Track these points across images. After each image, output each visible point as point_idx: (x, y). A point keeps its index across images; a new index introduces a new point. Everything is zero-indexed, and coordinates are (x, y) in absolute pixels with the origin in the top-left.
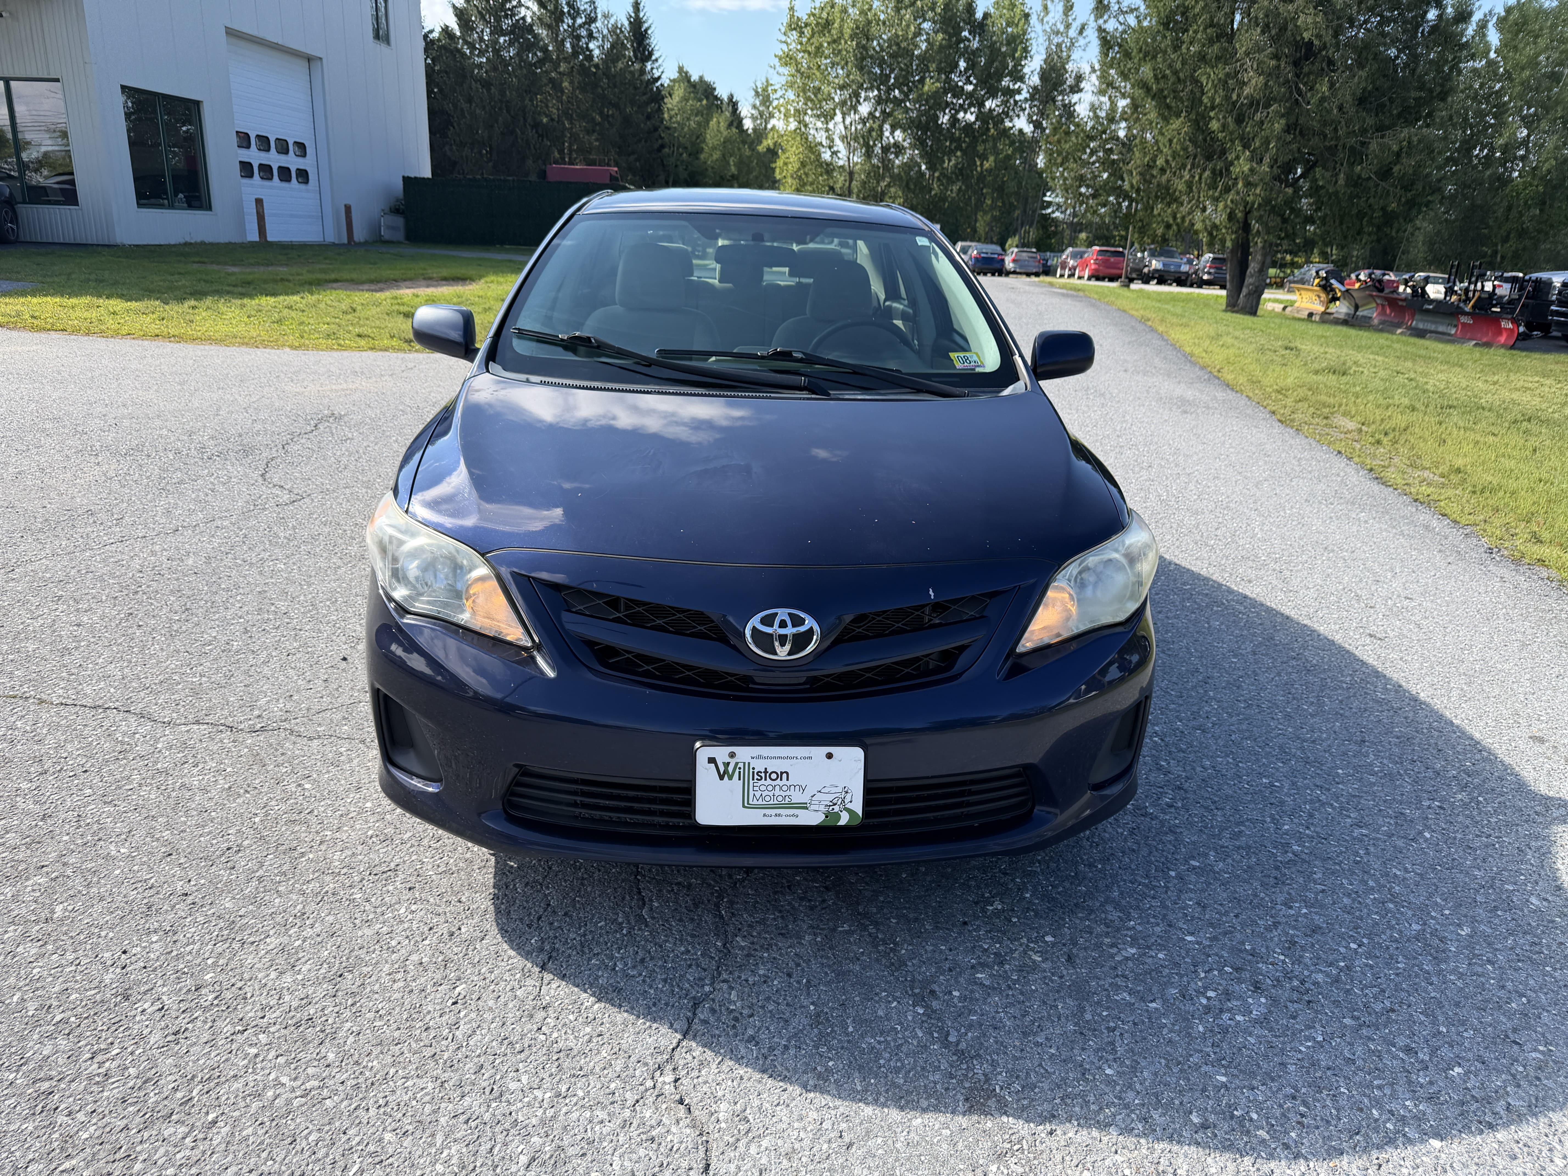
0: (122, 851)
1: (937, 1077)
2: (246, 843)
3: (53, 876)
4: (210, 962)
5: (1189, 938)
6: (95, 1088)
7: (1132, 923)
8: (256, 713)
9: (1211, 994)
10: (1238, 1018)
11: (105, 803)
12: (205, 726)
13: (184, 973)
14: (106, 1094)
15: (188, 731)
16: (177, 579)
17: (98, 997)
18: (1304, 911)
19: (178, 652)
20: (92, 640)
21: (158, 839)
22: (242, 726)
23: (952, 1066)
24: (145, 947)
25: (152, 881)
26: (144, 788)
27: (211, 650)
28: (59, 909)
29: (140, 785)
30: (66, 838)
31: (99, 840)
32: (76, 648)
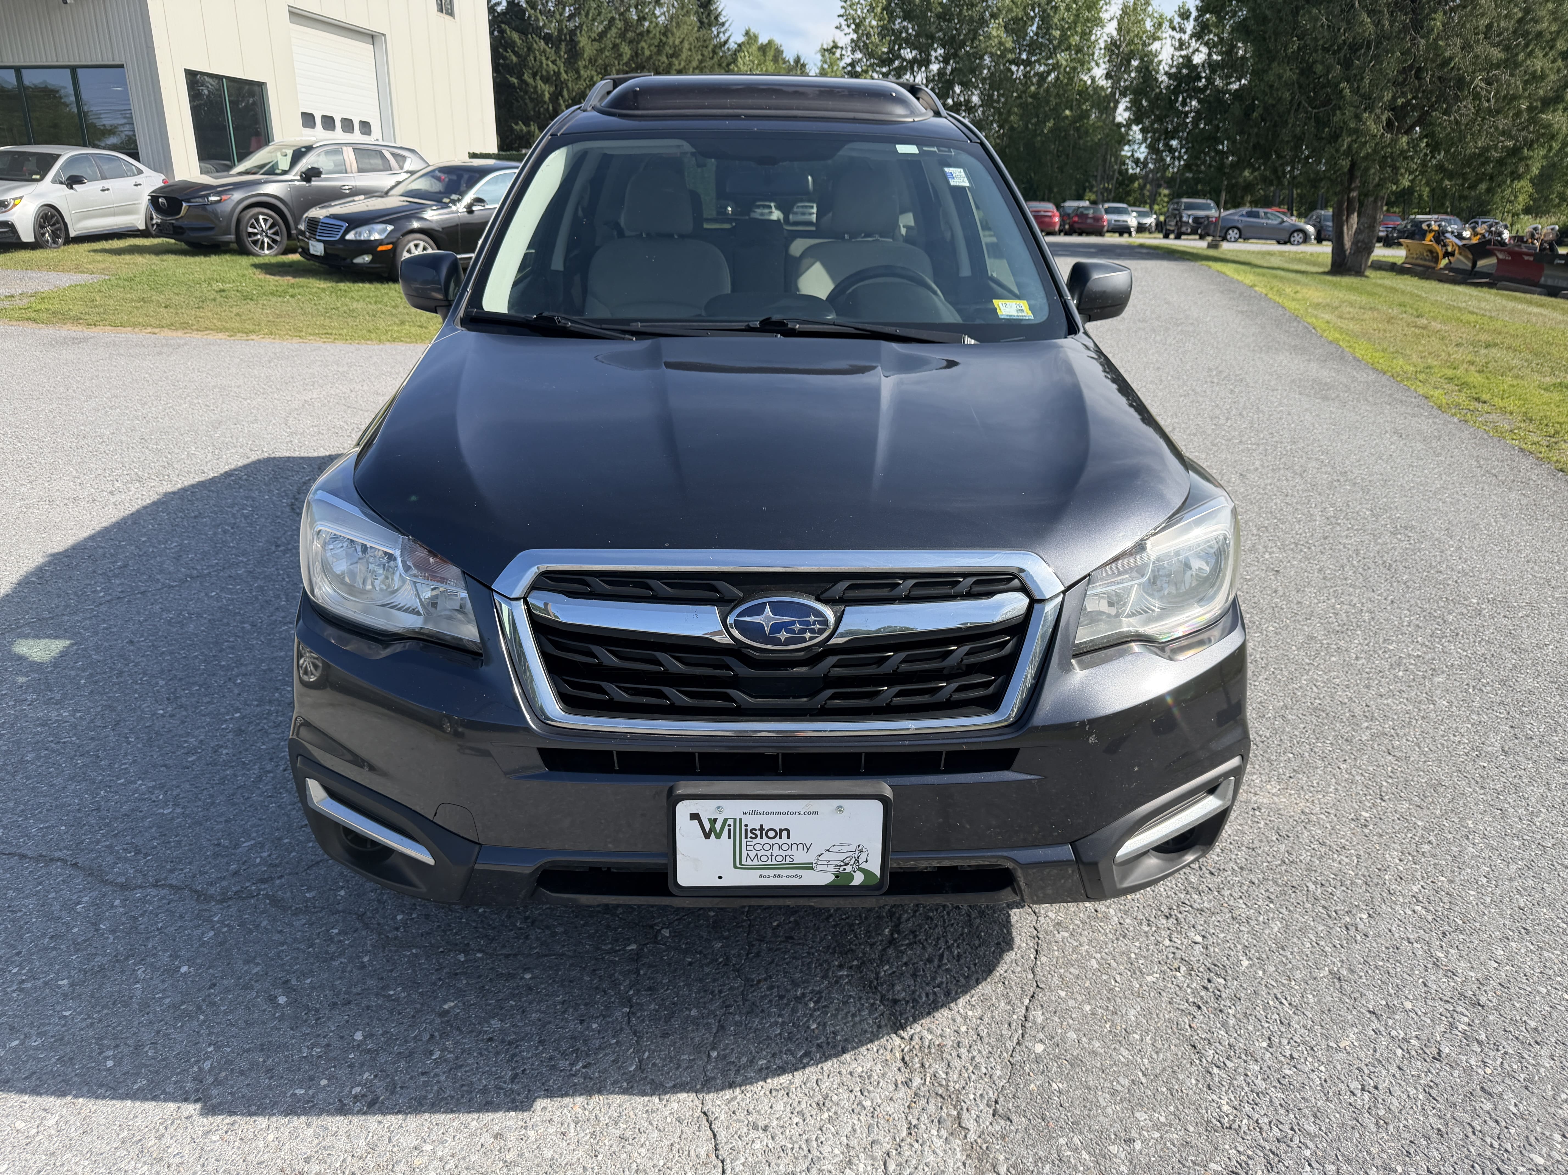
8: (233, 867)
12: (166, 891)
15: (144, 900)
16: (172, 653)
19: (155, 766)
22: (212, 891)
26: (70, 1003)
27: (193, 763)
32: (31, 762)
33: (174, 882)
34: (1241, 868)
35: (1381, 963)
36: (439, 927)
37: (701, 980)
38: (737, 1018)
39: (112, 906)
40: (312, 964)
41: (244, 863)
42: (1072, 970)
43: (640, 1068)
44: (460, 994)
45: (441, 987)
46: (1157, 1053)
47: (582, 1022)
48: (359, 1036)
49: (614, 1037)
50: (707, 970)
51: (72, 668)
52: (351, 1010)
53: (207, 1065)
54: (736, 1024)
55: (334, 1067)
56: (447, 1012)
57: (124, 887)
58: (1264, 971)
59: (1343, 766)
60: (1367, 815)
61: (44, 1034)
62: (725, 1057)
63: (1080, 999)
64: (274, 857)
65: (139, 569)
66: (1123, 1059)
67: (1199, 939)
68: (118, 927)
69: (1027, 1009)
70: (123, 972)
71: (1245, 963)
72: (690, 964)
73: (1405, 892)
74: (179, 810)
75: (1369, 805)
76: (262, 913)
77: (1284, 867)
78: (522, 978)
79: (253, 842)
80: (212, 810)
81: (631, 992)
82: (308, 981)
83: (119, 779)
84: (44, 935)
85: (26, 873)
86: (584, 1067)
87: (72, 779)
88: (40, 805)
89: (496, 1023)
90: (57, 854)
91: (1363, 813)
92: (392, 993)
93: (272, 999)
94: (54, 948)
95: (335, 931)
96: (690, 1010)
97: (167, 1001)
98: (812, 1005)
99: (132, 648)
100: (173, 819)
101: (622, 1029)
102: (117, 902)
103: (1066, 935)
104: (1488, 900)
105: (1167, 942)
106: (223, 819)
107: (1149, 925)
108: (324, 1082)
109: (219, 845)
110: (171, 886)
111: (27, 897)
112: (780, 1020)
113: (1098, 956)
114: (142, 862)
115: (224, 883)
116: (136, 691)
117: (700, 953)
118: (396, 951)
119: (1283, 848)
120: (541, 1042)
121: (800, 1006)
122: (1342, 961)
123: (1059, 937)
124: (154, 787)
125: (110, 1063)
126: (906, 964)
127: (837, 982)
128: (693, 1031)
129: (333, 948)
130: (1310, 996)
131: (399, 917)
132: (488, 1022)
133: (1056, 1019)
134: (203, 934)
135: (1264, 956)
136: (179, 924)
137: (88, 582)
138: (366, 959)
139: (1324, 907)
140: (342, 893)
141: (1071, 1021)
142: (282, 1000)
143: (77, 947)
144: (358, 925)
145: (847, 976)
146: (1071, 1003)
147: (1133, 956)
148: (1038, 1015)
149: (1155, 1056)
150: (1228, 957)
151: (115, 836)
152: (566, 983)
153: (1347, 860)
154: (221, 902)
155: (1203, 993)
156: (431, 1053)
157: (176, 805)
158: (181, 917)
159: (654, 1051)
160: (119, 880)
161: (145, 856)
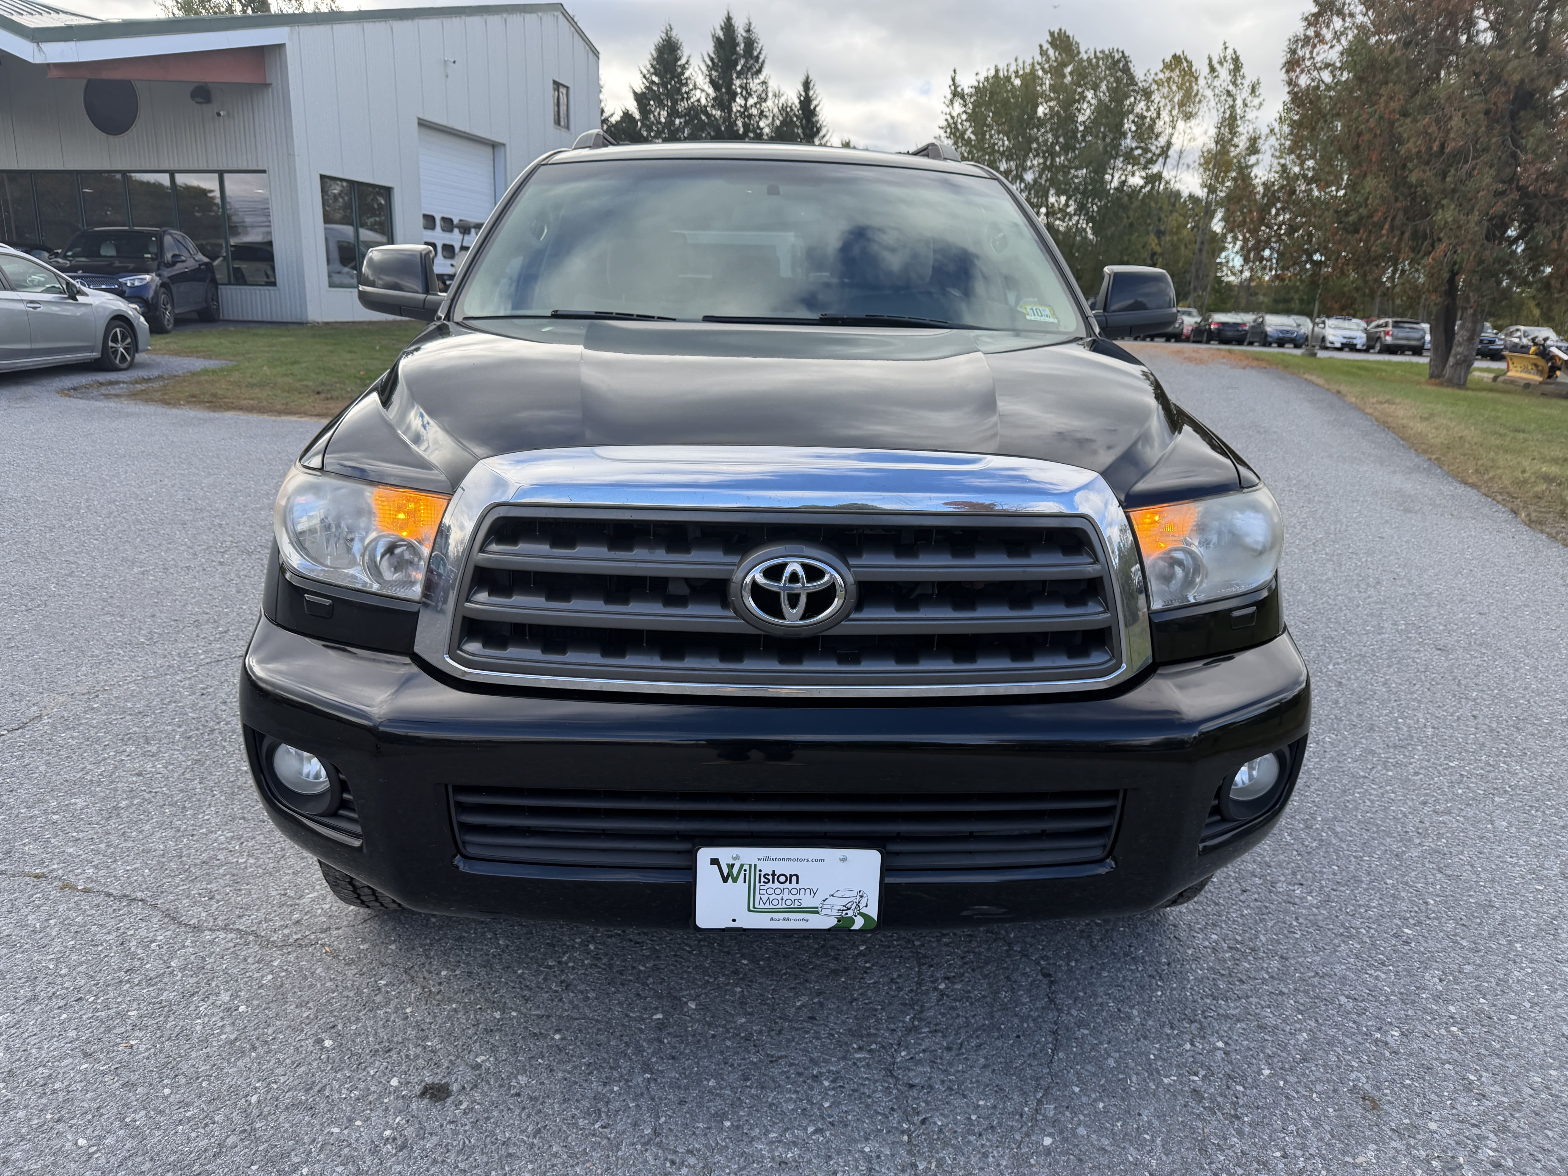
22: (274, 937)
33: (241, 927)
34: (1272, 977)
35: (1408, 1082)
36: (480, 984)
37: (722, 1053)
38: (753, 1091)
39: (184, 947)
40: (359, 1012)
41: (306, 914)
42: (1089, 1067)
43: (656, 1132)
44: (493, 1050)
45: (476, 1041)
46: (1166, 1155)
47: (605, 1084)
48: (394, 1082)
49: (634, 1100)
50: (729, 1043)
51: (169, 724)
52: (390, 1057)
53: (254, 1099)
54: (752, 1096)
55: (371, 1110)
56: (478, 1066)
57: (197, 929)
58: (1286, 1082)
59: (1389, 881)
60: (1410, 932)
61: (112, 1059)
62: (738, 1127)
63: (1093, 1096)
64: (334, 909)
65: (237, 635)
66: (1131, 1159)
67: (1220, 1044)
68: (187, 965)
69: (1040, 1102)
70: (187, 1007)
71: (1266, 1072)
72: (714, 1036)
73: (1443, 1012)
74: (252, 861)
75: (1412, 922)
76: (318, 961)
77: (1316, 979)
78: (553, 1039)
79: (315, 894)
80: (282, 862)
81: (654, 1060)
82: (354, 1027)
83: (201, 827)
84: (120, 969)
85: (110, 910)
86: (603, 1127)
87: (160, 825)
88: (128, 849)
89: (523, 1079)
90: (139, 894)
91: (1406, 930)
92: (429, 1044)
93: (320, 1041)
94: (128, 981)
95: (383, 982)
96: (708, 1080)
97: (224, 1037)
98: (826, 1083)
99: (224, 707)
100: (246, 868)
101: (642, 1094)
102: (188, 943)
103: (1086, 1032)
104: (1530, 1025)
105: (1188, 1046)
106: (290, 871)
107: (1172, 1028)
108: (358, 1123)
109: (285, 895)
110: (238, 930)
111: (109, 933)
112: (794, 1096)
113: (1117, 1055)
114: (214, 907)
115: (286, 931)
116: (224, 747)
117: (724, 1026)
118: (438, 1005)
119: (1318, 958)
120: (565, 1101)
121: (815, 1084)
122: (1367, 1078)
123: (1078, 1034)
124: (232, 837)
125: (167, 1091)
126: (924, 1051)
127: (855, 1064)
128: (708, 1101)
129: (379, 999)
130: (1331, 1110)
131: (444, 973)
132: (516, 1077)
133: (1068, 1114)
134: (263, 977)
135: (1287, 1066)
136: (242, 966)
137: (190, 645)
138: (408, 1010)
139: (1355, 1022)
140: (393, 947)
141: (1082, 1118)
142: (328, 1043)
143: (149, 982)
144: (405, 977)
145: (865, 1059)
146: (1084, 1099)
147: (1152, 1057)
148: (1050, 1109)
149: (1164, 1158)
150: (1250, 1064)
151: (192, 881)
152: (594, 1046)
153: (1383, 976)
154: (280, 948)
155: (1219, 1099)
156: (461, 1103)
157: (249, 856)
158: (245, 960)
159: (670, 1117)
160: (192, 922)
161: (218, 902)
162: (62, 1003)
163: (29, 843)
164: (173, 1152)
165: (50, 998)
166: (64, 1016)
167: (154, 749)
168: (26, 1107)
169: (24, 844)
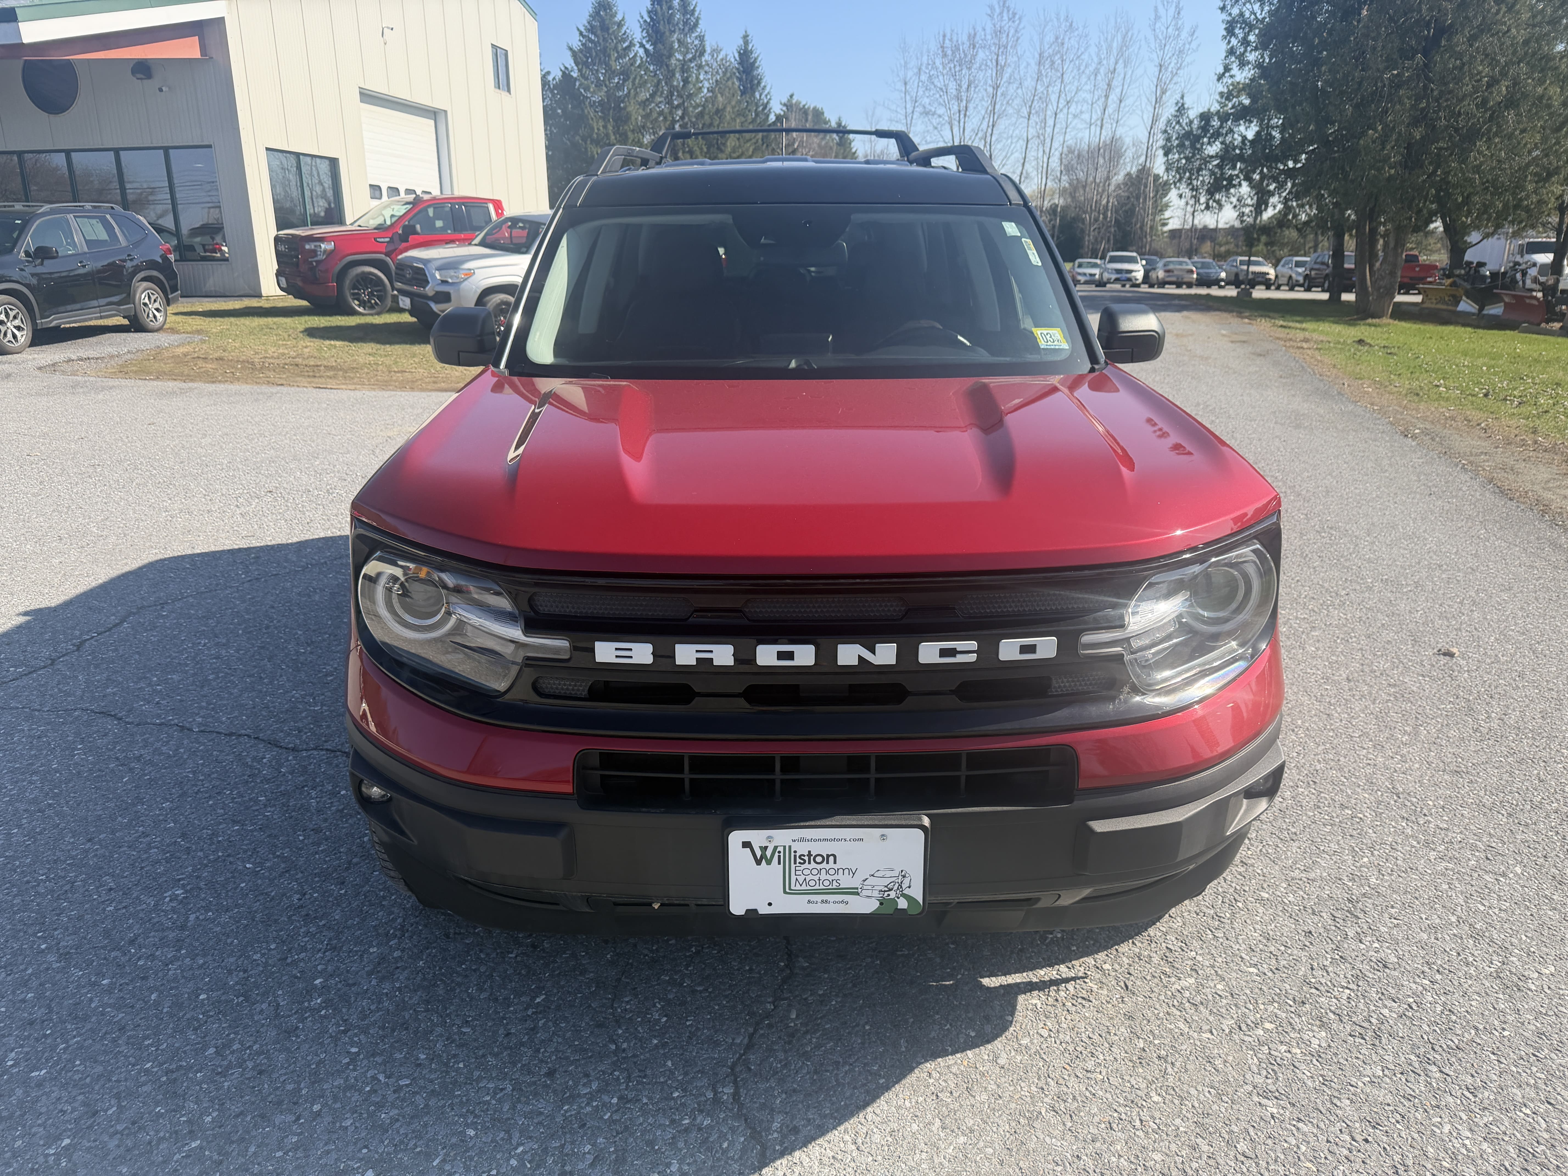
0: (248, 866)
1: (984, 1097)
2: (355, 860)
3: (188, 888)
4: (319, 968)
5: (1252, 970)
6: (217, 1078)
7: (1193, 953)
9: (1268, 1025)
10: (1294, 1051)
11: (235, 822)
12: (324, 752)
13: (297, 977)
14: (226, 1084)
15: (309, 757)
16: (305, 614)
17: (223, 998)
18: (1376, 945)
19: (303, 683)
20: (229, 672)
21: (278, 856)
23: (998, 1086)
24: (265, 954)
25: (273, 894)
26: (269, 809)
27: (332, 681)
28: (192, 917)
29: (265, 806)
30: (200, 854)
31: (229, 856)
32: (214, 680)
33: (329, 747)
39: (288, 761)
51: (231, 624)
57: (295, 750)
61: (255, 823)
68: (294, 771)
70: (301, 793)
83: (279, 690)
84: (244, 774)
85: (224, 742)
87: (244, 690)
88: (225, 705)
90: (243, 732)
94: (251, 782)
99: (273, 611)
102: (290, 758)
110: (327, 750)
111: (227, 755)
114: (304, 736)
116: (281, 638)
124: (306, 695)
125: (301, 838)
143: (268, 781)
151: (282, 722)
157: (322, 705)
160: (290, 746)
161: (306, 733)
162: (207, 795)
163: (144, 705)
164: (315, 869)
165: (196, 793)
166: (211, 802)
167: (224, 641)
168: (201, 850)
169: (141, 705)
